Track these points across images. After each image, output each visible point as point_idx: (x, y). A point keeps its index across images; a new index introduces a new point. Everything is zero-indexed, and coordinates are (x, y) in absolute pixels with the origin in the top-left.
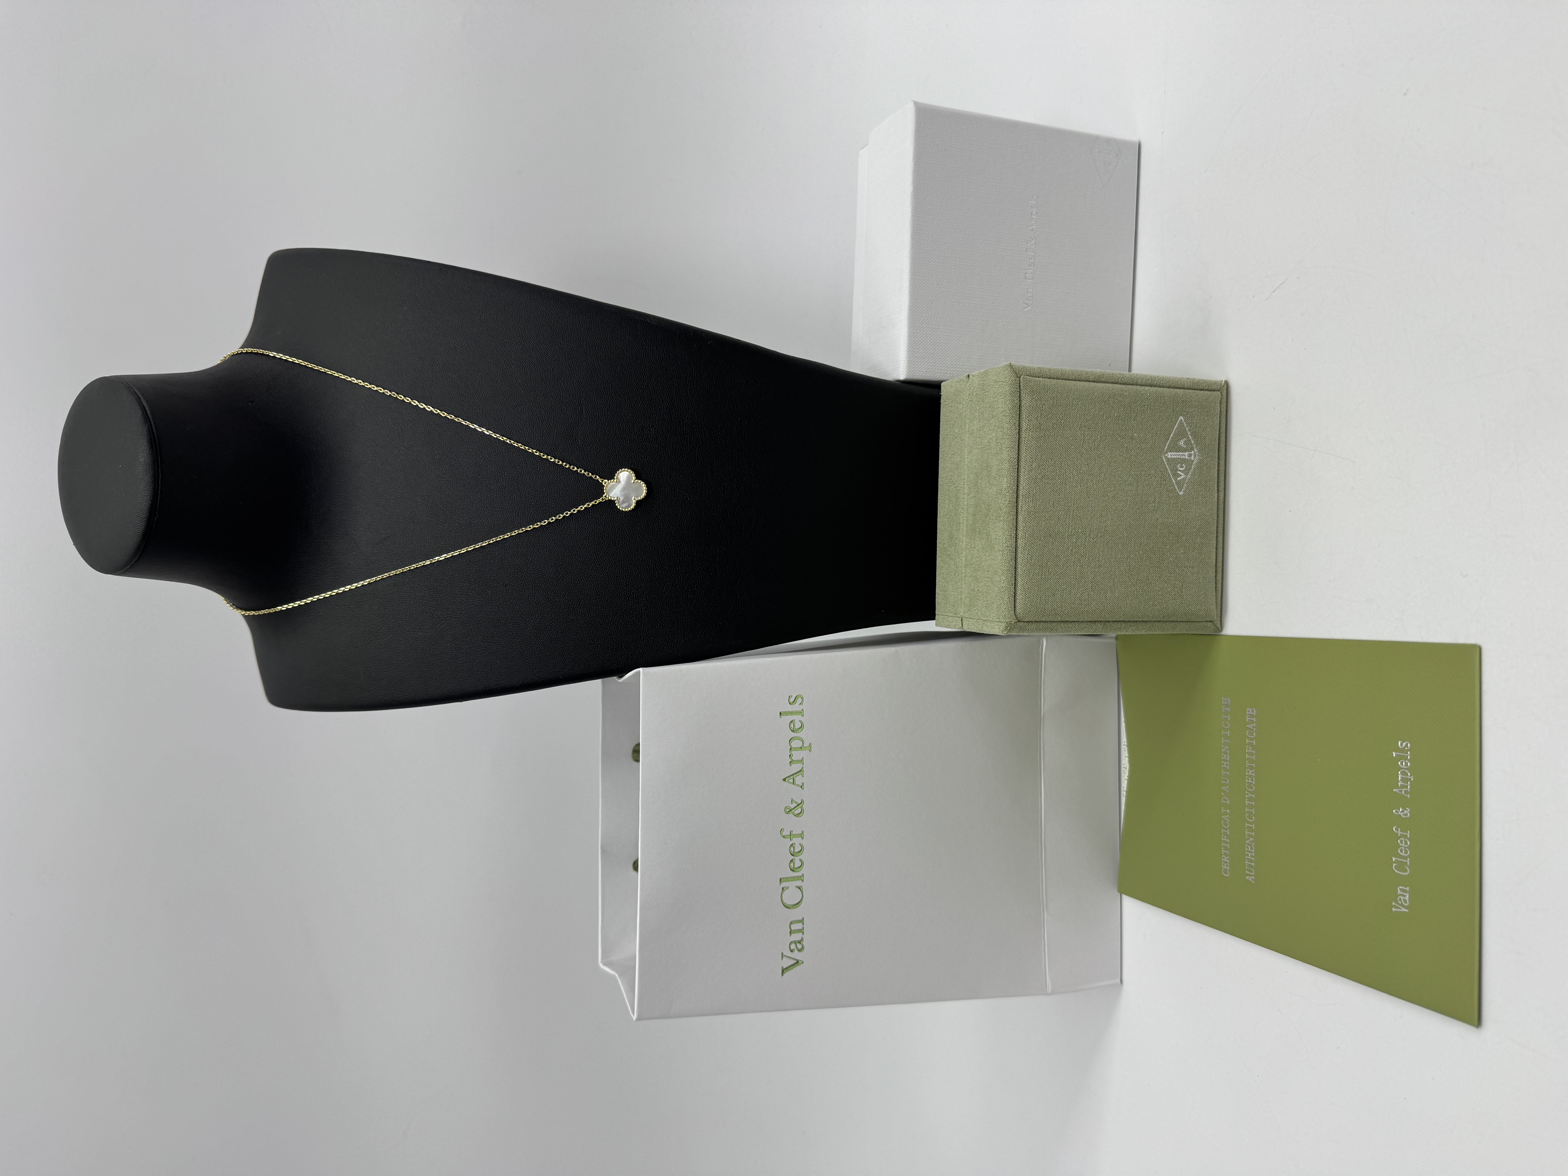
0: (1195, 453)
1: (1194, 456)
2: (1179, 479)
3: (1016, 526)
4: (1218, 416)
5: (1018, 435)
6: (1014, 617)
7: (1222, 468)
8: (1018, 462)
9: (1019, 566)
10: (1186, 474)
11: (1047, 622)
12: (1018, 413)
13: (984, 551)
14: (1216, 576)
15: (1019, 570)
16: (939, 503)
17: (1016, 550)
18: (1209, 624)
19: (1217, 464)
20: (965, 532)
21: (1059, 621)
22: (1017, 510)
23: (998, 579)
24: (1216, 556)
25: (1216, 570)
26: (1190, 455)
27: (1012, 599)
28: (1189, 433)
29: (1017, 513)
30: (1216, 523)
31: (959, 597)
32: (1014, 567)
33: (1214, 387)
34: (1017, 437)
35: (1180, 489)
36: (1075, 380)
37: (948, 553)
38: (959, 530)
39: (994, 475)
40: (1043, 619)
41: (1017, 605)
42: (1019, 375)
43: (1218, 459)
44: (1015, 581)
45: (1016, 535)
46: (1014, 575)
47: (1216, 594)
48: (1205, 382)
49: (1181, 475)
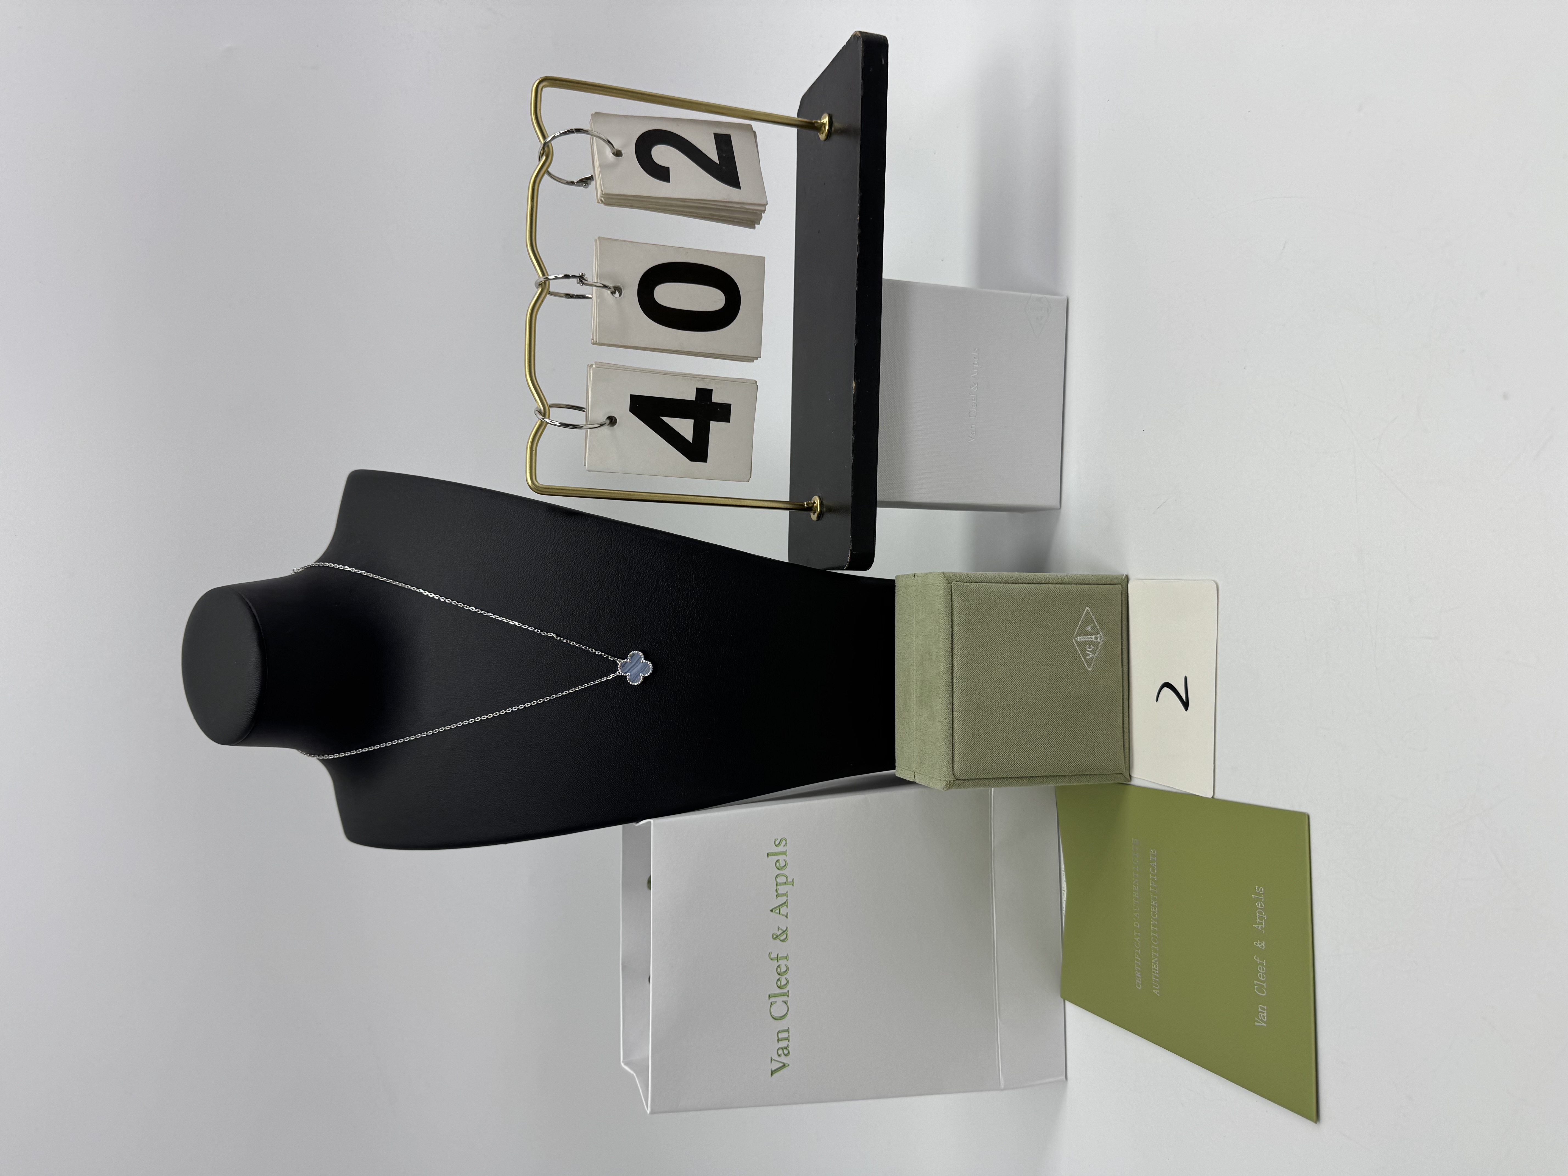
0: (1101, 636)
1: (1100, 638)
2: (1088, 657)
3: (952, 702)
4: (1120, 605)
5: (951, 628)
6: (953, 777)
7: (1125, 646)
8: (952, 650)
9: (955, 735)
10: (1094, 653)
11: (981, 779)
12: (951, 611)
13: (929, 720)
14: (1123, 736)
15: (956, 738)
16: (896, 674)
17: (953, 721)
18: (1119, 776)
19: (1120, 644)
20: (915, 702)
21: (991, 778)
22: (952, 689)
23: (939, 745)
24: (1123, 719)
25: (1123, 731)
26: (1096, 638)
27: (951, 762)
28: (1095, 620)
29: (952, 691)
30: (1122, 692)
31: (912, 754)
32: (951, 736)
33: (1115, 582)
34: (951, 630)
35: (1089, 666)
36: (997, 583)
37: (904, 716)
38: (911, 699)
39: (934, 658)
40: (977, 777)
41: (955, 766)
42: (950, 582)
43: (1122, 639)
44: (953, 746)
45: (953, 709)
46: (952, 742)
47: (1124, 751)
48: (1107, 577)
49: (1090, 655)
